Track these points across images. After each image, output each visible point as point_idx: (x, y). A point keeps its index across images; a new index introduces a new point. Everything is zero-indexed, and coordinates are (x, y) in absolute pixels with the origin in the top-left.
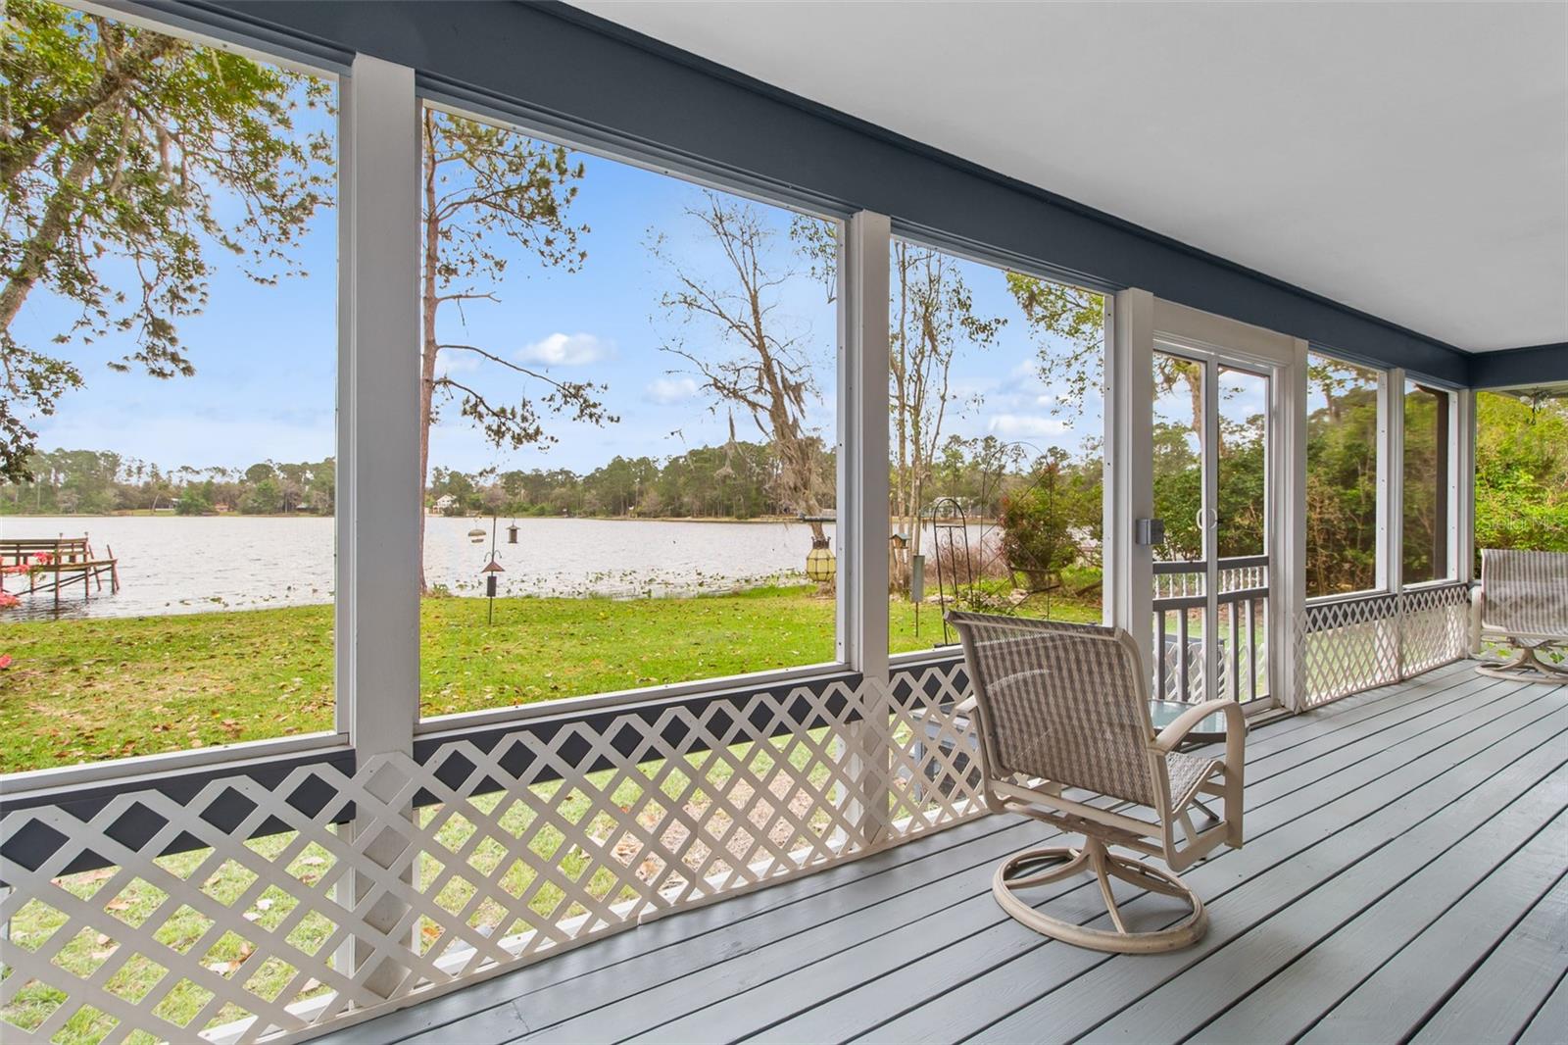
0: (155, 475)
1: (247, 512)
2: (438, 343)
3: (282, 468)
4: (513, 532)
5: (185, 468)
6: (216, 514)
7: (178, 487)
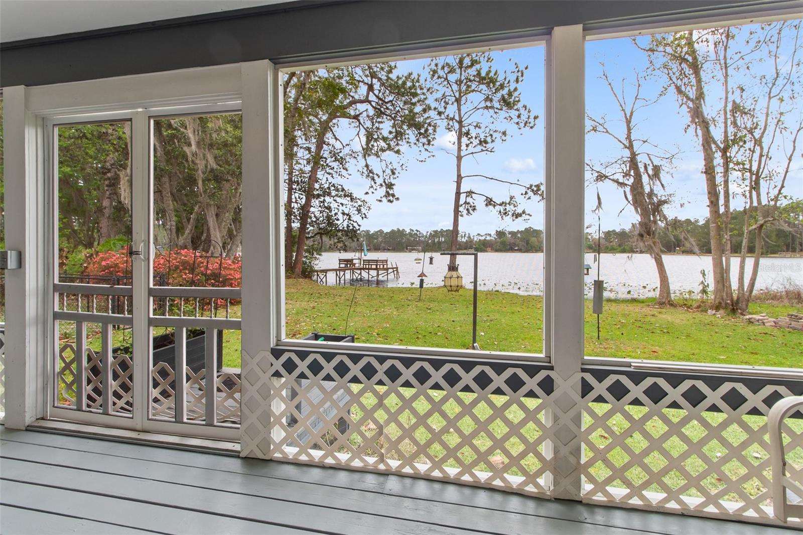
0: (469, 237)
1: (497, 251)
2: (462, 176)
3: (510, 233)
4: (431, 259)
5: (479, 234)
6: (487, 251)
7: (476, 241)
